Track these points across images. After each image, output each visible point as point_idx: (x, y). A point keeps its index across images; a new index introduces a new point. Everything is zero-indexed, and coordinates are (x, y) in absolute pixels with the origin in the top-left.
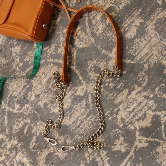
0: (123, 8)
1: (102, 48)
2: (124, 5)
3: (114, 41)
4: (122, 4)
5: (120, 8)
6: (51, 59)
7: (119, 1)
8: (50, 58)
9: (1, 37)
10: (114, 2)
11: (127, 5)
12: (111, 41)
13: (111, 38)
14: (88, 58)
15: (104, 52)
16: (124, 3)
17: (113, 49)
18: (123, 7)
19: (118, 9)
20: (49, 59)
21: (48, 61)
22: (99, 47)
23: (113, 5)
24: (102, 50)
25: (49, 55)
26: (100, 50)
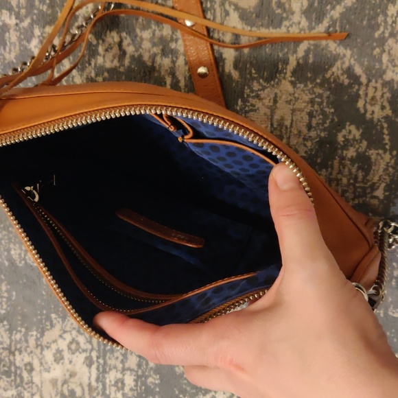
0: (387, 194)
2: (383, 185)
4: (379, 187)
5: (381, 197)
7: (366, 184)
10: (354, 193)
11: (392, 181)
16: (379, 180)
18: (385, 190)
19: (375, 202)
22: (393, 313)
23: (356, 202)
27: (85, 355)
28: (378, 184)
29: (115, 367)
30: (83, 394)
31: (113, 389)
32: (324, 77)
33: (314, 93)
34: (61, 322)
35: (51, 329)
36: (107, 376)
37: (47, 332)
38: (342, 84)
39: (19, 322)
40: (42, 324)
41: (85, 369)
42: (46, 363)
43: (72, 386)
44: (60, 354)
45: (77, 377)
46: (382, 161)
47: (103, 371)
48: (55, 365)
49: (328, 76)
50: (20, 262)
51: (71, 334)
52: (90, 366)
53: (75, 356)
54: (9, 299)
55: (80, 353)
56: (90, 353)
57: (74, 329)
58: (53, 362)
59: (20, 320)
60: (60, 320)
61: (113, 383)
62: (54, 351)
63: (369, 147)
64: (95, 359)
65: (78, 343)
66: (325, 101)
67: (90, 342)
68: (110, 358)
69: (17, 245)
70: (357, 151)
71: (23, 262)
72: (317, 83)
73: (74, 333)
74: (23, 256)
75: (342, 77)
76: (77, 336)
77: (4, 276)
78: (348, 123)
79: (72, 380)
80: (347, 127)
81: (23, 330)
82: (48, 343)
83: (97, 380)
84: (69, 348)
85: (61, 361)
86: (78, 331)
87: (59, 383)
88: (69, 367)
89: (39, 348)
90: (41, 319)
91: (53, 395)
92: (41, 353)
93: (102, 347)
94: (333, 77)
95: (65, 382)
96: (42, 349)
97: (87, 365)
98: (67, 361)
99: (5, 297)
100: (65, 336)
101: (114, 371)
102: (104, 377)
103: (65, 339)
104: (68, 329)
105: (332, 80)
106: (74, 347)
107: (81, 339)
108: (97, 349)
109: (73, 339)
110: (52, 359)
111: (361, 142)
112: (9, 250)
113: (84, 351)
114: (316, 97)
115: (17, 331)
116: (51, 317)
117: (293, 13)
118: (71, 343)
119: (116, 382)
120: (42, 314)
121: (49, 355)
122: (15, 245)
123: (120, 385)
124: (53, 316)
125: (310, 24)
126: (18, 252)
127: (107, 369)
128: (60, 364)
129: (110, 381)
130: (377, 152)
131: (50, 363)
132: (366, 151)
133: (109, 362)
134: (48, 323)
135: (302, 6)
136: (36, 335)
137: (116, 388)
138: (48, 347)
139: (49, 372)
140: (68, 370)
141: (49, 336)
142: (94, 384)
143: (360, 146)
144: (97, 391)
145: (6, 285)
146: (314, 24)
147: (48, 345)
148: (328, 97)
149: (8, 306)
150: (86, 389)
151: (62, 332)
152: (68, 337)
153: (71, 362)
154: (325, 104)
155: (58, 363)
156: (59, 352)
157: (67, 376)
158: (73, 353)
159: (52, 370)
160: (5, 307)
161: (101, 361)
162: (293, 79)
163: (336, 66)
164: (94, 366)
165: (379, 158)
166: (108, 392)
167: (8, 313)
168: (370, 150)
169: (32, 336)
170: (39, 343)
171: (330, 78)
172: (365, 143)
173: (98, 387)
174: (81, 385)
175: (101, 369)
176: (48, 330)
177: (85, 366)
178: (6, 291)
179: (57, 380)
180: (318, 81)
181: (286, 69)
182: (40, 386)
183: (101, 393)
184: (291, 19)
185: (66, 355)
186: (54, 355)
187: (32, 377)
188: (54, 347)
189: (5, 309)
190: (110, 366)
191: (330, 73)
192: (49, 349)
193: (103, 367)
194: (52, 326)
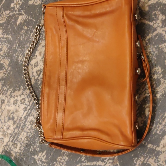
0: (161, 97)
1: (147, 143)
2: (161, 93)
3: (159, 133)
4: (159, 93)
5: (158, 97)
6: (88, 162)
8: (86, 160)
9: (18, 144)
11: (165, 93)
12: (156, 134)
13: (155, 130)
14: (133, 155)
15: (151, 146)
16: (160, 91)
17: (161, 142)
18: (161, 96)
20: (85, 162)
21: (84, 165)
24: (148, 144)
25: (84, 158)
27: (25, 106)
28: (159, 92)
29: (33, 116)
30: (17, 120)
31: (29, 123)
32: (158, 46)
33: (152, 50)
34: (23, 90)
35: (18, 91)
36: (29, 117)
37: (16, 91)
38: (163, 51)
39: (8, 83)
40: (16, 88)
41: (23, 111)
42: (10, 103)
43: (15, 115)
44: (17, 102)
45: (18, 113)
46: (164, 85)
47: (29, 115)
48: (13, 105)
49: (160, 46)
50: (20, 62)
51: (24, 96)
52: (25, 111)
53: (21, 105)
54: (9, 73)
55: (24, 104)
56: (27, 106)
57: (27, 95)
58: (12, 104)
59: (9, 83)
60: (23, 89)
61: (30, 121)
62: (15, 99)
63: (162, 78)
64: (28, 109)
65: (25, 101)
66: (155, 54)
67: (29, 102)
68: (33, 111)
69: (22, 56)
70: (157, 77)
71: (21, 63)
72: (155, 47)
73: (26, 96)
74: (22, 60)
75: (164, 49)
76: (26, 98)
77: (12, 64)
78: (159, 66)
79: (16, 113)
80: (158, 67)
81: (8, 87)
82: (14, 95)
83: (25, 117)
84: (21, 101)
85: (16, 105)
86: (27, 96)
87: (11, 112)
88: (17, 108)
89: (10, 96)
90: (17, 86)
91: (6, 116)
92: (10, 98)
93: (33, 106)
94: (161, 47)
95: (13, 113)
96: (11, 97)
97: (24, 110)
98: (17, 105)
99: (8, 72)
100: (22, 96)
101: (32, 117)
102: (27, 117)
103: (21, 97)
104: (24, 94)
105: (161, 48)
106: (23, 101)
107: (27, 100)
108: (31, 106)
109: (24, 99)
110: (13, 102)
111: (161, 74)
112: (18, 56)
113: (26, 104)
114: (152, 52)
115: (6, 86)
116: (20, 87)
117: (158, 19)
118: (23, 99)
119: (31, 121)
120: (18, 84)
121: (12, 100)
122: (21, 55)
123: (32, 123)
124: (21, 87)
125: (162, 26)
126: (21, 58)
127: (30, 115)
128: (15, 105)
129: (29, 120)
130: (164, 80)
131: (11, 103)
132: (161, 78)
133: (32, 112)
134: (18, 89)
135: (163, 18)
136: (12, 91)
137: (30, 123)
138: (13, 97)
139: (9, 106)
140: (16, 109)
141: (16, 93)
142: (23, 118)
143: (159, 76)
144: (22, 121)
145: (11, 68)
146: (164, 26)
147: (14, 96)
148: (156, 54)
149: (7, 76)
150: (19, 119)
151: (21, 94)
152: (23, 97)
153: (19, 106)
154: (154, 55)
155: (14, 105)
156: (17, 101)
157: (15, 111)
158: (21, 104)
159: (10, 106)
160: (6, 75)
161: (30, 111)
162: (147, 42)
163: (164, 44)
164: (26, 112)
165: (164, 83)
166: (26, 124)
167: (6, 78)
168: (162, 79)
169: (10, 90)
170: (11, 94)
171: (160, 47)
172: (162, 75)
173: (23, 120)
174: (18, 116)
175: (28, 114)
176: (17, 91)
177: (23, 110)
178: (10, 70)
179: (10, 111)
180: (156, 46)
181: (147, 37)
182: (3, 110)
183: (23, 123)
184: (156, 21)
185: (19, 103)
186: (14, 101)
187: (2, 105)
188: (16, 98)
189: (5, 76)
190: (32, 114)
191: (161, 45)
192: (14, 98)
193: (29, 113)
194: (19, 90)
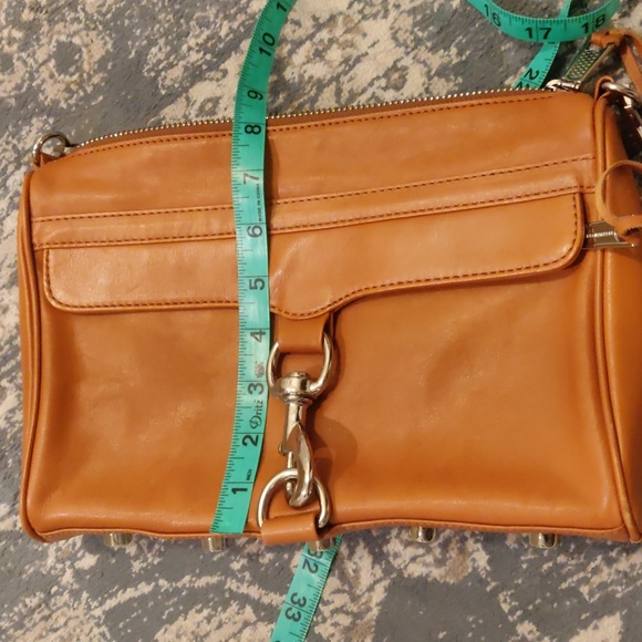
22: (505, 601)
26: (510, 618)
